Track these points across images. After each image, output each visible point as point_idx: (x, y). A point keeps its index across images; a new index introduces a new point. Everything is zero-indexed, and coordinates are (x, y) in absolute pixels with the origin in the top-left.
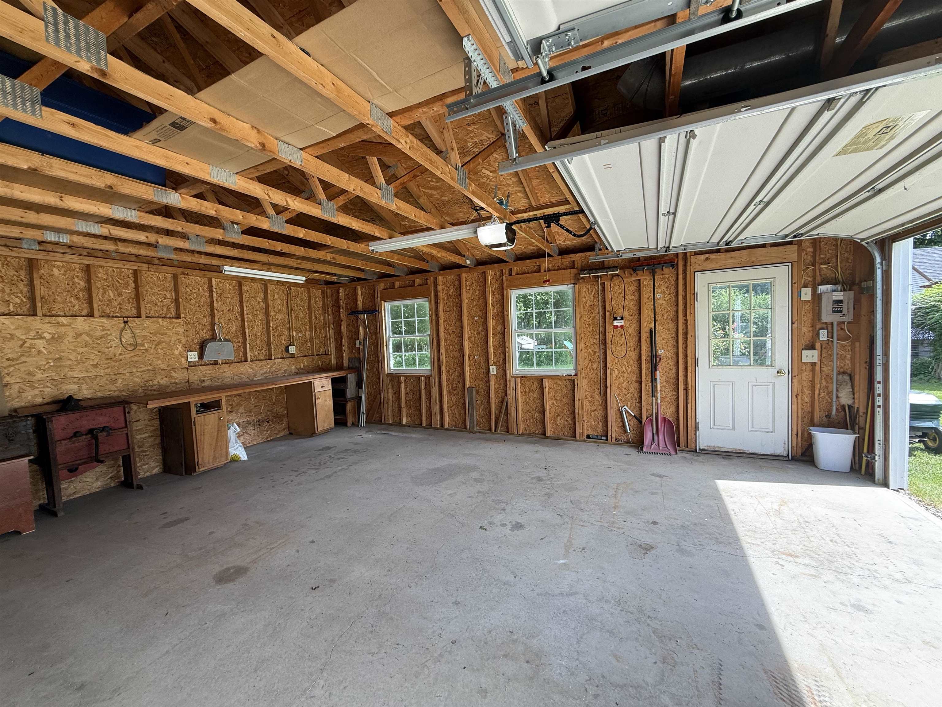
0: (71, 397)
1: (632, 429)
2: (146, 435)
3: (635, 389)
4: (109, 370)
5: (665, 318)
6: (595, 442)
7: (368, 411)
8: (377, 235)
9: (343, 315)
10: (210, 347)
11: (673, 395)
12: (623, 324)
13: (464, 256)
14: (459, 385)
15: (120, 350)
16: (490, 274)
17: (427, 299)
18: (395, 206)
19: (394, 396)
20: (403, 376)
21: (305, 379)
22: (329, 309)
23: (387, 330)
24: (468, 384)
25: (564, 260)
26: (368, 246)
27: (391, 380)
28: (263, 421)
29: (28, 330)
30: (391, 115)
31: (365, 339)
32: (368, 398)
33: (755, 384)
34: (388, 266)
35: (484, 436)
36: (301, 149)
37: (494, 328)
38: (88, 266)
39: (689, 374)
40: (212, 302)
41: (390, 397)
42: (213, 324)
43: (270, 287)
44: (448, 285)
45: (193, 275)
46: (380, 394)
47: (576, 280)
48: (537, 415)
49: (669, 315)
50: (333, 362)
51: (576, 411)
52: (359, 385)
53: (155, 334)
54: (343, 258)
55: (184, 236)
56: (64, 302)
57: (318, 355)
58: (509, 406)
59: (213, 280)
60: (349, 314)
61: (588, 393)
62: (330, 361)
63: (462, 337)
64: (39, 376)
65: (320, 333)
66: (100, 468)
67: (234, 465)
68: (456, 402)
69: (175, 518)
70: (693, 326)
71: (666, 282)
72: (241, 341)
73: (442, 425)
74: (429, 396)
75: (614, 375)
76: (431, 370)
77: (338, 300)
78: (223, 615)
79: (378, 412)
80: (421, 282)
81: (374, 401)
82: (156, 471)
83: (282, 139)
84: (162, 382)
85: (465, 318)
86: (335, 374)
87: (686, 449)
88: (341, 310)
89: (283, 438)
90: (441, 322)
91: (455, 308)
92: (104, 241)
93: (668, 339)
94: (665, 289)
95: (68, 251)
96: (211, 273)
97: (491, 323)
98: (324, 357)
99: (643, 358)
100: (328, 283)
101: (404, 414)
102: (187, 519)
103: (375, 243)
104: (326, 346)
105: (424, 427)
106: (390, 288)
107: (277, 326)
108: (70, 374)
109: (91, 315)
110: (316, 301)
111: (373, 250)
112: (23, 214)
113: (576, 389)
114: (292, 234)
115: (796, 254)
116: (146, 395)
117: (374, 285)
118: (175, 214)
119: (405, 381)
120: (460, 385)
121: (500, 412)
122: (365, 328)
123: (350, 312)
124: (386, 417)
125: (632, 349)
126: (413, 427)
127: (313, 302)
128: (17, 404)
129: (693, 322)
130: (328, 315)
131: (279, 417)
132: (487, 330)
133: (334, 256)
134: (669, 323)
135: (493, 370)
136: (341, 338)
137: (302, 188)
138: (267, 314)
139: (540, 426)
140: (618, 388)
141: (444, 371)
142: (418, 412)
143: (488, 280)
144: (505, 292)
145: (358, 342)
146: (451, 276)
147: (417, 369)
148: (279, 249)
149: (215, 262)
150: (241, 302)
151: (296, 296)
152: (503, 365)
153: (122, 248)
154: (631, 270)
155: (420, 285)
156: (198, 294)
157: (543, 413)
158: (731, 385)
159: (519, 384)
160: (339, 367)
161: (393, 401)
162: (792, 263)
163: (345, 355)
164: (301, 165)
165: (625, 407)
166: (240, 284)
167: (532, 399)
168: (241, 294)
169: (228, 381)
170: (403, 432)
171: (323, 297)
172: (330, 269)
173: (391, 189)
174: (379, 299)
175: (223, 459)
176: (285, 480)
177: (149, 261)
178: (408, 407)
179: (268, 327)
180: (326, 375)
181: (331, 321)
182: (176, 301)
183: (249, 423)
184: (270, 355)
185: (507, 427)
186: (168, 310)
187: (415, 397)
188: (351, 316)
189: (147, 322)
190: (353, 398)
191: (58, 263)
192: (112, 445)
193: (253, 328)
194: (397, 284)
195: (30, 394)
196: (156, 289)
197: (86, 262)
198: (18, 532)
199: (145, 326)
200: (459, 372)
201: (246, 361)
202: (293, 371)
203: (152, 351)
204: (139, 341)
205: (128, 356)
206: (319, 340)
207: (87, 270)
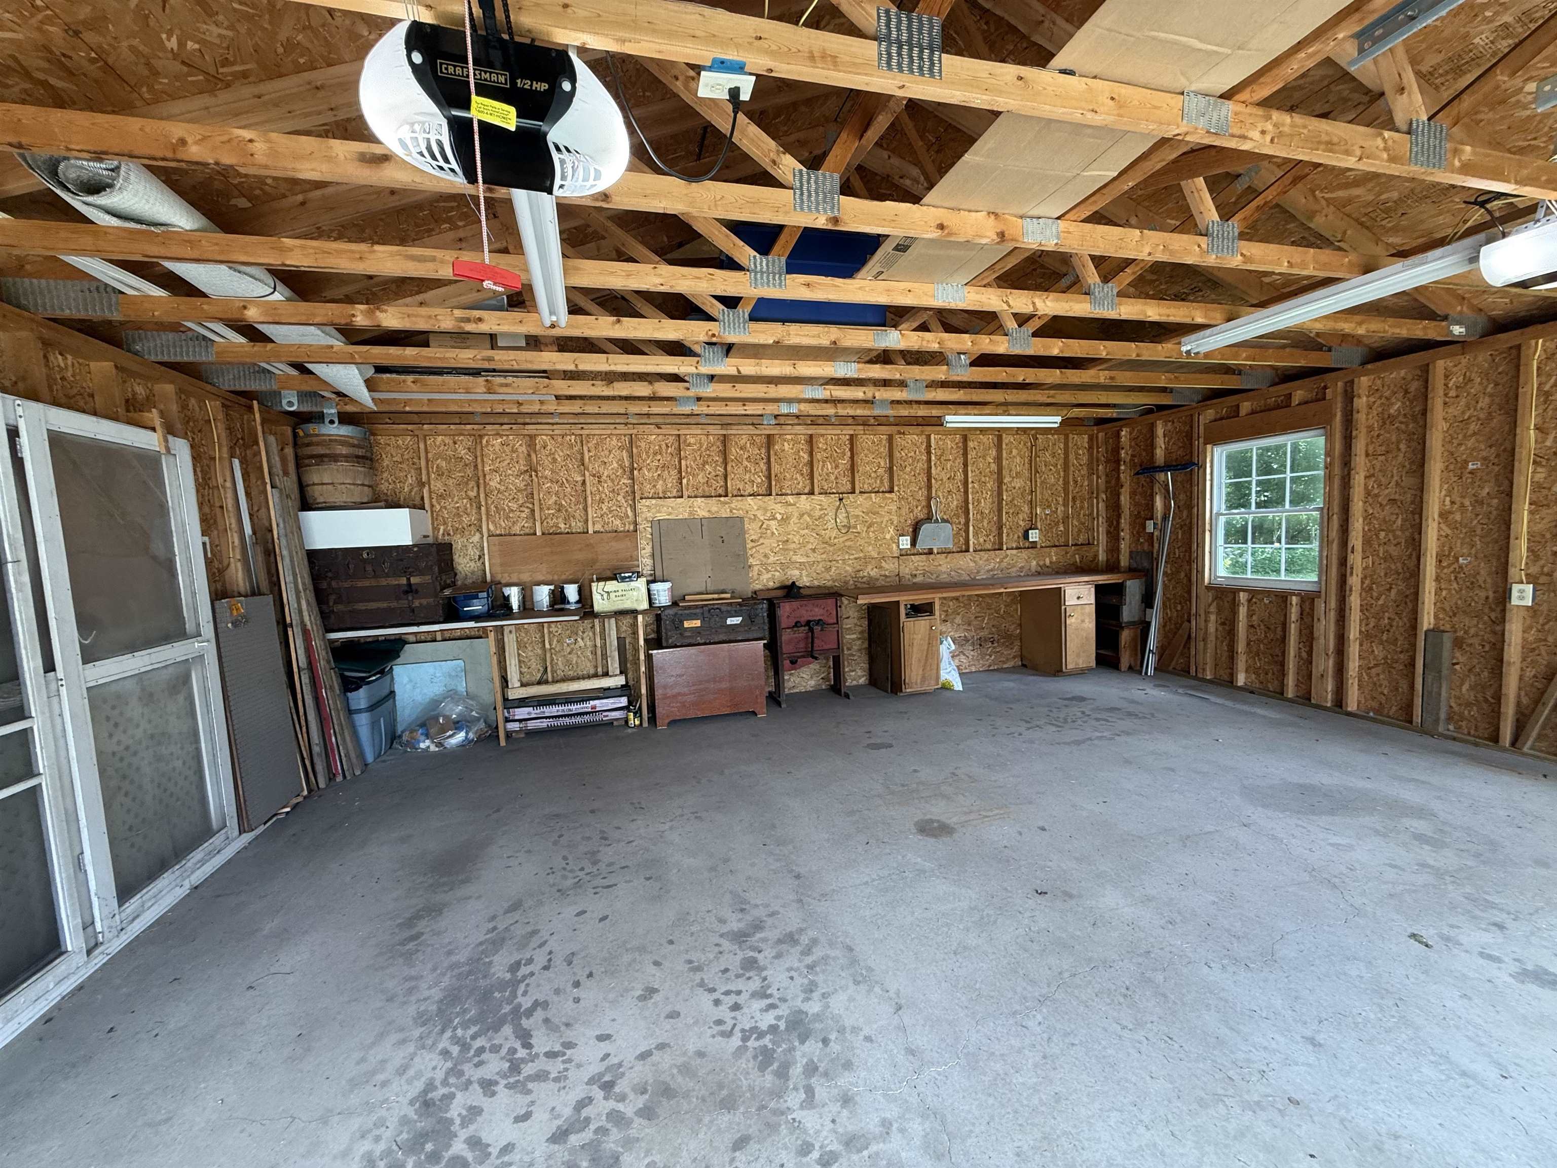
0: (794, 583)
2: (854, 636)
4: (824, 556)
7: (1162, 651)
8: (1199, 320)
9: (1125, 476)
10: (925, 528)
13: (1445, 318)
15: (834, 533)
16: (1538, 349)
17: (1321, 431)
18: (1239, 257)
19: (1220, 628)
20: (1244, 590)
21: (1050, 584)
22: (1100, 467)
23: (1215, 500)
24: (1427, 621)
26: (1179, 343)
27: (1215, 598)
28: (985, 640)
29: (766, 510)
30: (1227, 96)
31: (1165, 518)
32: (1164, 626)
34: (1226, 373)
35: (1471, 750)
36: (1058, 218)
37: (1538, 487)
38: (811, 436)
40: (930, 468)
41: (1212, 628)
42: (929, 498)
43: (1006, 439)
44: (1387, 394)
45: (910, 434)
46: (1189, 621)
50: (1102, 557)
52: (1148, 600)
53: (867, 514)
54: (1128, 374)
55: (902, 384)
56: (791, 479)
57: (1076, 545)
59: (932, 436)
60: (1137, 474)
62: (1096, 556)
63: (1418, 512)
64: (772, 559)
65: (1082, 508)
66: (815, 666)
67: (947, 694)
68: (1385, 658)
69: (879, 741)
72: (963, 521)
73: (1339, 702)
74: (1308, 637)
76: (1319, 582)
77: (1116, 449)
79: (1182, 654)
80: (1309, 397)
81: (1175, 633)
82: (862, 681)
83: (1031, 213)
84: (872, 573)
85: (1436, 468)
86: (1102, 579)
88: (1122, 468)
89: (1012, 670)
90: (1359, 480)
91: (1403, 446)
92: (825, 405)
95: (796, 421)
96: (929, 428)
97: (1528, 476)
98: (1085, 548)
100: (1101, 422)
101: (1241, 665)
102: (891, 746)
103: (1193, 337)
104: (1090, 529)
105: (1289, 700)
106: (1228, 418)
107: (1013, 499)
108: (794, 558)
109: (812, 493)
110: (1077, 454)
111: (1188, 352)
112: (765, 390)
114: (1042, 352)
116: (856, 588)
117: (1192, 415)
118: (893, 357)
119: (1249, 601)
120: (1400, 623)
122: (1166, 498)
123: (1138, 468)
124: (1200, 667)
126: (1260, 694)
127: (1072, 457)
128: (758, 586)
130: (1098, 477)
131: (1007, 638)
132: (1510, 495)
133: (1113, 373)
135: (1523, 595)
136: (1119, 516)
137: (1064, 269)
138: (1000, 482)
141: (1357, 588)
142: (1276, 668)
143: (1529, 365)
145: (1150, 524)
146: (1398, 373)
147: (1283, 579)
148: (1020, 379)
149: (935, 412)
150: (965, 465)
151: (1045, 449)
153: (843, 411)
155: (1306, 403)
156: (914, 459)
160: (1112, 567)
161: (1217, 638)
163: (1124, 546)
164: (1056, 244)
166: (965, 439)
168: (965, 454)
169: (944, 578)
170: (1234, 700)
171: (1091, 448)
172: (1103, 398)
173: (1235, 225)
174: (1201, 440)
175: (933, 682)
176: (1012, 729)
177: (864, 422)
178: (1253, 653)
179: (1000, 500)
180: (1086, 579)
181: (1102, 487)
182: (890, 470)
183: (966, 640)
184: (1001, 544)
186: (882, 481)
187: (1271, 636)
188: (1141, 476)
189: (861, 499)
190: (1131, 624)
191: (789, 437)
192: (825, 641)
193: (979, 502)
194: (1246, 407)
195: (765, 577)
196: (871, 457)
197: (810, 432)
198: (754, 713)
199: (859, 504)
200: (1399, 592)
201: (967, 551)
202: (1033, 570)
203: (864, 534)
204: (852, 521)
205: (841, 540)
206: (1079, 520)
207: (811, 439)
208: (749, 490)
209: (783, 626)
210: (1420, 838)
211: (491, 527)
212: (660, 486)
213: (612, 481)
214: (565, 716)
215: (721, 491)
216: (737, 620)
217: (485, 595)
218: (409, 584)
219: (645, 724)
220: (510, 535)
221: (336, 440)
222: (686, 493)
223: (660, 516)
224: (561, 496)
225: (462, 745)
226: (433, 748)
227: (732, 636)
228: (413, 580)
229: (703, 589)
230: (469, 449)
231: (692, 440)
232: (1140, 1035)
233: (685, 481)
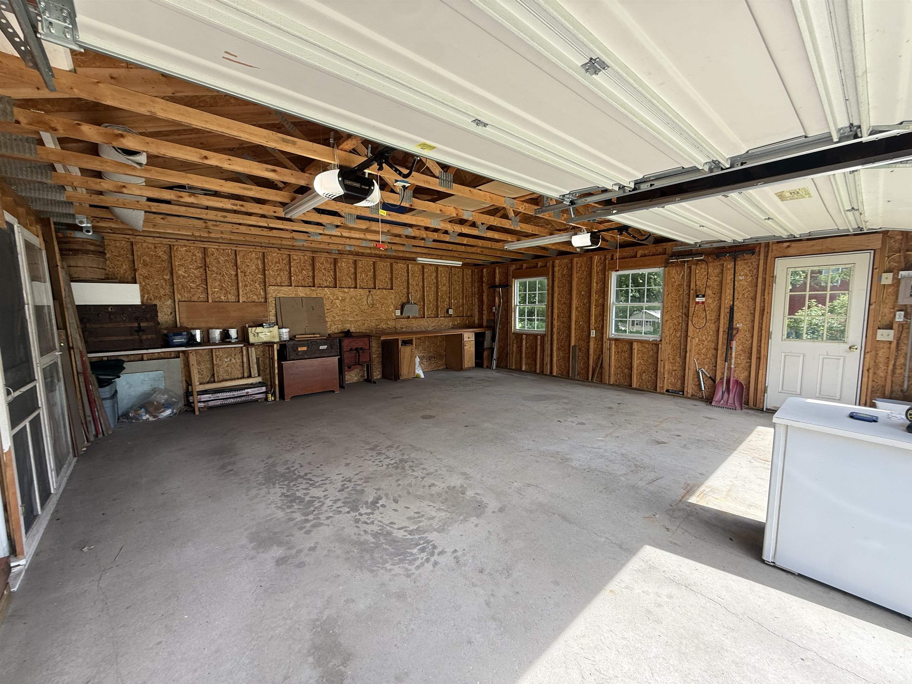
0: (349, 330)
1: (707, 388)
2: (377, 356)
3: (713, 355)
4: (362, 318)
5: (746, 296)
6: (672, 395)
7: (498, 359)
9: (485, 288)
10: (407, 307)
11: (747, 362)
12: (704, 300)
14: (566, 344)
15: (367, 307)
16: (596, 258)
17: (546, 277)
18: (520, 227)
19: (517, 349)
20: (524, 335)
21: (458, 332)
22: (476, 284)
23: (516, 299)
24: (573, 344)
25: (657, 248)
26: (504, 245)
27: (516, 337)
28: (432, 357)
29: (334, 295)
30: (514, 198)
31: (499, 306)
32: (499, 349)
33: (826, 357)
34: (518, 253)
35: (582, 383)
36: (473, 211)
37: (596, 300)
38: (355, 261)
39: (763, 345)
40: (408, 279)
41: (515, 350)
42: (408, 293)
43: (440, 269)
44: (563, 267)
45: (400, 263)
46: (507, 347)
47: (666, 264)
48: (626, 370)
49: (749, 294)
50: (476, 322)
51: (659, 369)
52: (493, 339)
53: (381, 299)
54: (488, 250)
56: (346, 280)
57: (467, 316)
58: (604, 363)
59: (410, 265)
60: (489, 288)
61: (670, 356)
62: (474, 321)
63: (570, 307)
64: (337, 319)
65: (469, 300)
66: (357, 371)
67: (417, 379)
68: (563, 356)
70: (769, 305)
71: (749, 267)
72: (422, 304)
73: (551, 372)
74: (543, 350)
75: (694, 343)
76: (545, 331)
77: (482, 277)
78: (427, 427)
79: (505, 360)
80: (543, 265)
81: (503, 352)
82: (379, 377)
83: (465, 209)
84: (384, 327)
85: (574, 293)
86: (477, 330)
87: (754, 407)
88: (484, 285)
89: (443, 370)
90: (556, 295)
91: (567, 285)
93: (747, 315)
94: (748, 272)
95: (349, 253)
96: (408, 261)
97: (594, 297)
98: (470, 318)
99: (721, 330)
100: (475, 265)
101: (524, 362)
102: (402, 397)
103: (509, 244)
104: (472, 310)
105: (538, 374)
106: (519, 269)
107: (442, 295)
108: (348, 319)
109: (356, 287)
110: (467, 278)
111: (507, 248)
113: (660, 352)
115: (880, 242)
116: (377, 333)
117: (508, 267)
119: (526, 339)
121: (596, 366)
122: (499, 298)
123: (490, 286)
124: (511, 364)
125: (713, 321)
126: (529, 372)
127: (465, 278)
128: (330, 332)
129: (770, 301)
130: (475, 288)
131: (440, 356)
132: (590, 302)
133: (482, 249)
134: (748, 301)
135: (593, 333)
136: (483, 305)
138: (437, 288)
139: (628, 379)
140: (698, 353)
141: (556, 333)
142: (534, 362)
143: (594, 263)
144: (607, 273)
145: (494, 308)
146: (565, 260)
147: (536, 330)
149: (414, 256)
150: (423, 279)
151: (455, 274)
152: (602, 329)
154: (715, 256)
155: (542, 267)
156: (401, 275)
157: (631, 369)
158: (802, 357)
159: (614, 346)
160: (480, 326)
161: (516, 353)
162: (875, 250)
163: (485, 317)
165: (703, 369)
166: (423, 268)
167: (623, 358)
168: (423, 274)
169: (414, 329)
170: (522, 375)
171: (472, 275)
172: (478, 257)
173: (518, 218)
174: (511, 276)
175: (412, 375)
178: (527, 358)
179: (437, 295)
180: (471, 330)
181: (477, 292)
182: (391, 279)
183: (424, 357)
184: (438, 315)
185: (601, 379)
186: (388, 284)
187: (532, 351)
188: (491, 289)
189: (379, 292)
190: (488, 348)
191: (344, 260)
192: (364, 358)
193: (429, 296)
194: (525, 266)
195: (333, 327)
196: (383, 272)
197: (355, 259)
198: (333, 392)
199: (377, 294)
200: (566, 334)
201: (424, 317)
202: (451, 326)
203: (380, 308)
204: (375, 302)
205: (370, 310)
206: (468, 306)
207: (355, 262)
208: (325, 285)
209: (345, 350)
210: (564, 403)
211: (179, 297)
212: (279, 280)
213: (252, 275)
214: (231, 398)
215: (311, 284)
216: (325, 347)
217: (185, 333)
218: (139, 327)
219: (278, 399)
220: (191, 302)
221: (86, 242)
222: (293, 284)
223: (279, 295)
224: (223, 282)
225: (169, 417)
226: (151, 419)
227: (322, 354)
228: (142, 325)
229: (304, 333)
230: (165, 252)
231: (296, 258)
232: (496, 446)
233: (293, 278)
